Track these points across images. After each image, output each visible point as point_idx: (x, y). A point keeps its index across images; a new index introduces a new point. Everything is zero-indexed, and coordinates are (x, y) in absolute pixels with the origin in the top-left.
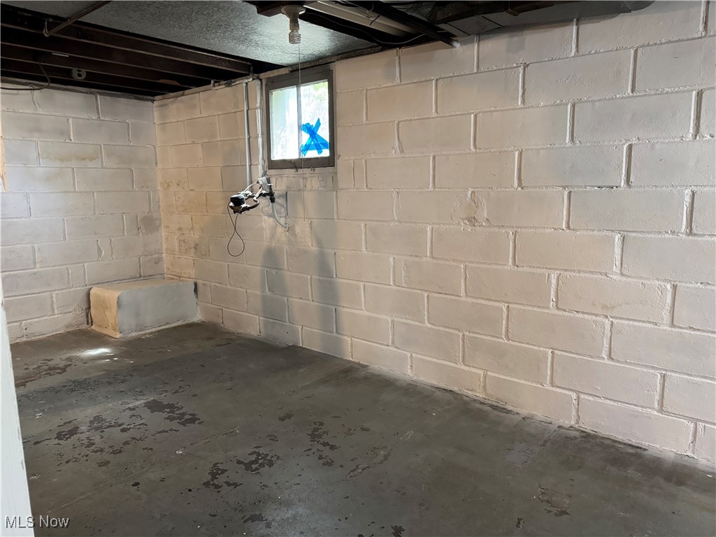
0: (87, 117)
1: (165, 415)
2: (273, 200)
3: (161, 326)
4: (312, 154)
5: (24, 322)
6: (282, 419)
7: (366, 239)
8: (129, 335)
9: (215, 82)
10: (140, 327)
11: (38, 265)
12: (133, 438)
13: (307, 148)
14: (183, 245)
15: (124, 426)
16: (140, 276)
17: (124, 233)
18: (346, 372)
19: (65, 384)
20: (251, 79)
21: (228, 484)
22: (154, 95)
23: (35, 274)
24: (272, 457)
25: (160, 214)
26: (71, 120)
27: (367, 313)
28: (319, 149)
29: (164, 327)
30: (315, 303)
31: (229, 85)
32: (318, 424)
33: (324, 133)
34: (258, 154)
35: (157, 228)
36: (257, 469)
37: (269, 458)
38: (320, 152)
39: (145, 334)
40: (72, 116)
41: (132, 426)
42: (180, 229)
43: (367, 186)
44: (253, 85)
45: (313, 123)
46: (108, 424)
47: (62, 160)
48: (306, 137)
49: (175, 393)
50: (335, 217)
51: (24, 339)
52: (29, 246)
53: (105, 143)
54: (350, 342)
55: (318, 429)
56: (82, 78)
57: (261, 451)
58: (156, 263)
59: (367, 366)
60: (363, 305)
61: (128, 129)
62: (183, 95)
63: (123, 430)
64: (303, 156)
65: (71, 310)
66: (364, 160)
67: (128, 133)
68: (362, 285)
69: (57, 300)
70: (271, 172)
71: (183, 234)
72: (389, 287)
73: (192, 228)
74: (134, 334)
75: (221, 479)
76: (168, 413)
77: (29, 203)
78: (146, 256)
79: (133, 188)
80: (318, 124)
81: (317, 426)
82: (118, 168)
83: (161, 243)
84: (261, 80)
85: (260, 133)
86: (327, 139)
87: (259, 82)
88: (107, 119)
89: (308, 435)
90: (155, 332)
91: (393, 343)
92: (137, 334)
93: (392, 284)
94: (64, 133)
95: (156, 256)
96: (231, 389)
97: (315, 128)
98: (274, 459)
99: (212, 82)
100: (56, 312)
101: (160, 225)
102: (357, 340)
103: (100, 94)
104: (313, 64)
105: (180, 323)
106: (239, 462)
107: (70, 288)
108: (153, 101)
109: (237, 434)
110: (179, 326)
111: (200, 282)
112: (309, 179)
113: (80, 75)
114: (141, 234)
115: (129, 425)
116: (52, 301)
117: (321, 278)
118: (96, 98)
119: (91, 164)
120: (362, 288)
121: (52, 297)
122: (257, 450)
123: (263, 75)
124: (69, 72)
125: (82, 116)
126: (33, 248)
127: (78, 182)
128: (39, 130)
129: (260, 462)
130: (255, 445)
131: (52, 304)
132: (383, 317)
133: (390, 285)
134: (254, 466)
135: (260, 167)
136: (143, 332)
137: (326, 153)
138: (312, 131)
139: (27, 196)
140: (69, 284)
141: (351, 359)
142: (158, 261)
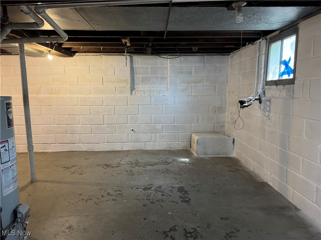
0: (200, 66)
1: (180, 195)
2: (260, 102)
3: (215, 155)
4: (285, 77)
5: (169, 143)
6: (222, 219)
7: (306, 130)
8: (200, 156)
9: (249, 44)
10: (205, 154)
11: (175, 123)
12: (162, 200)
13: (283, 73)
14: (232, 120)
15: (164, 193)
16: (214, 132)
17: (209, 112)
18: (282, 208)
19: (163, 169)
20: (261, 40)
21: (171, 237)
22: (230, 52)
23: (174, 126)
24: (200, 235)
25: (226, 106)
26: (193, 68)
27: (303, 177)
28: (289, 74)
29: (216, 156)
30: (277, 162)
31: (253, 44)
32: (236, 230)
33: (291, 65)
34: (261, 78)
35: (224, 112)
36: (188, 237)
37: (197, 235)
38: (289, 76)
39: (206, 157)
40: (194, 65)
41: (166, 194)
42: (231, 113)
43: (310, 97)
44: (262, 42)
45: (287, 60)
46: (160, 190)
47: (188, 83)
48: (283, 67)
49: (193, 187)
50: (291, 114)
51: (168, 149)
52: (173, 115)
53: (206, 75)
54: (292, 191)
55: (234, 233)
56: (196, 50)
57: (198, 229)
58: (222, 127)
59: (300, 210)
60: (301, 171)
61: (216, 69)
62: (239, 51)
63: (162, 195)
64: (281, 78)
65: (185, 141)
66: (309, 80)
67: (216, 71)
68: (301, 158)
69: (181, 136)
70: (266, 87)
71: (232, 115)
72: (317, 164)
73: (235, 113)
74: (202, 156)
75: (172, 233)
76: (183, 194)
77: (175, 99)
78: (217, 123)
79: (215, 94)
80: (290, 60)
81: (234, 231)
82: (210, 86)
83: (225, 119)
84: (266, 39)
85: (263, 67)
86: (293, 68)
87: (266, 41)
88: (208, 65)
89: (226, 233)
90: (211, 157)
91: (316, 202)
92: (204, 156)
93: (319, 163)
94: (190, 73)
95: (222, 124)
96: (215, 194)
97: (288, 62)
98: (199, 236)
99: (247, 43)
100: (180, 141)
101: (225, 111)
102: (296, 191)
103: (206, 55)
104: (290, 26)
105: (224, 156)
106: (185, 230)
107: (186, 132)
108: (229, 55)
109: (197, 216)
110: (223, 157)
111: (236, 139)
112: (282, 91)
113: (195, 49)
114: (216, 114)
115: (166, 193)
116: (179, 137)
117: (282, 149)
118: (204, 57)
119: (199, 85)
120: (301, 161)
121: (179, 135)
122: (197, 228)
123: (268, 37)
124: (191, 49)
125: (198, 65)
126: (175, 116)
127: (193, 92)
128: (181, 72)
129: (193, 234)
130: (198, 225)
131: (179, 138)
132: (312, 183)
133: (317, 163)
134: (188, 235)
135: (261, 85)
136: (206, 156)
137: (291, 76)
138: (286, 64)
139: (174, 97)
140: (185, 131)
141: (292, 202)
142: (223, 126)
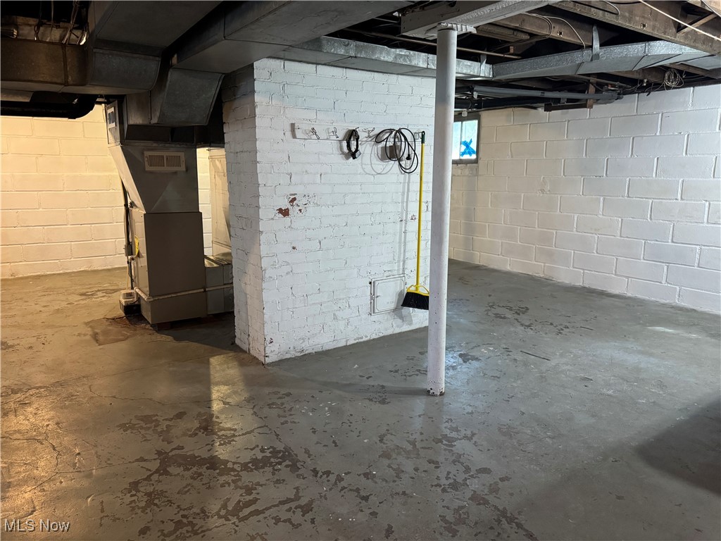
4: (466, 157)
7: (491, 201)
13: (463, 154)
27: (489, 239)
28: (470, 154)
30: (462, 235)
33: (474, 146)
43: (493, 173)
48: (464, 148)
50: (476, 189)
54: (478, 255)
60: (487, 235)
66: (493, 161)
80: (471, 141)
86: (475, 150)
91: (501, 254)
97: (469, 143)
102: (483, 253)
112: (463, 170)
117: (466, 222)
120: (487, 226)
132: (497, 240)
133: (502, 224)
137: (474, 157)
138: (467, 145)
141: (479, 264)
